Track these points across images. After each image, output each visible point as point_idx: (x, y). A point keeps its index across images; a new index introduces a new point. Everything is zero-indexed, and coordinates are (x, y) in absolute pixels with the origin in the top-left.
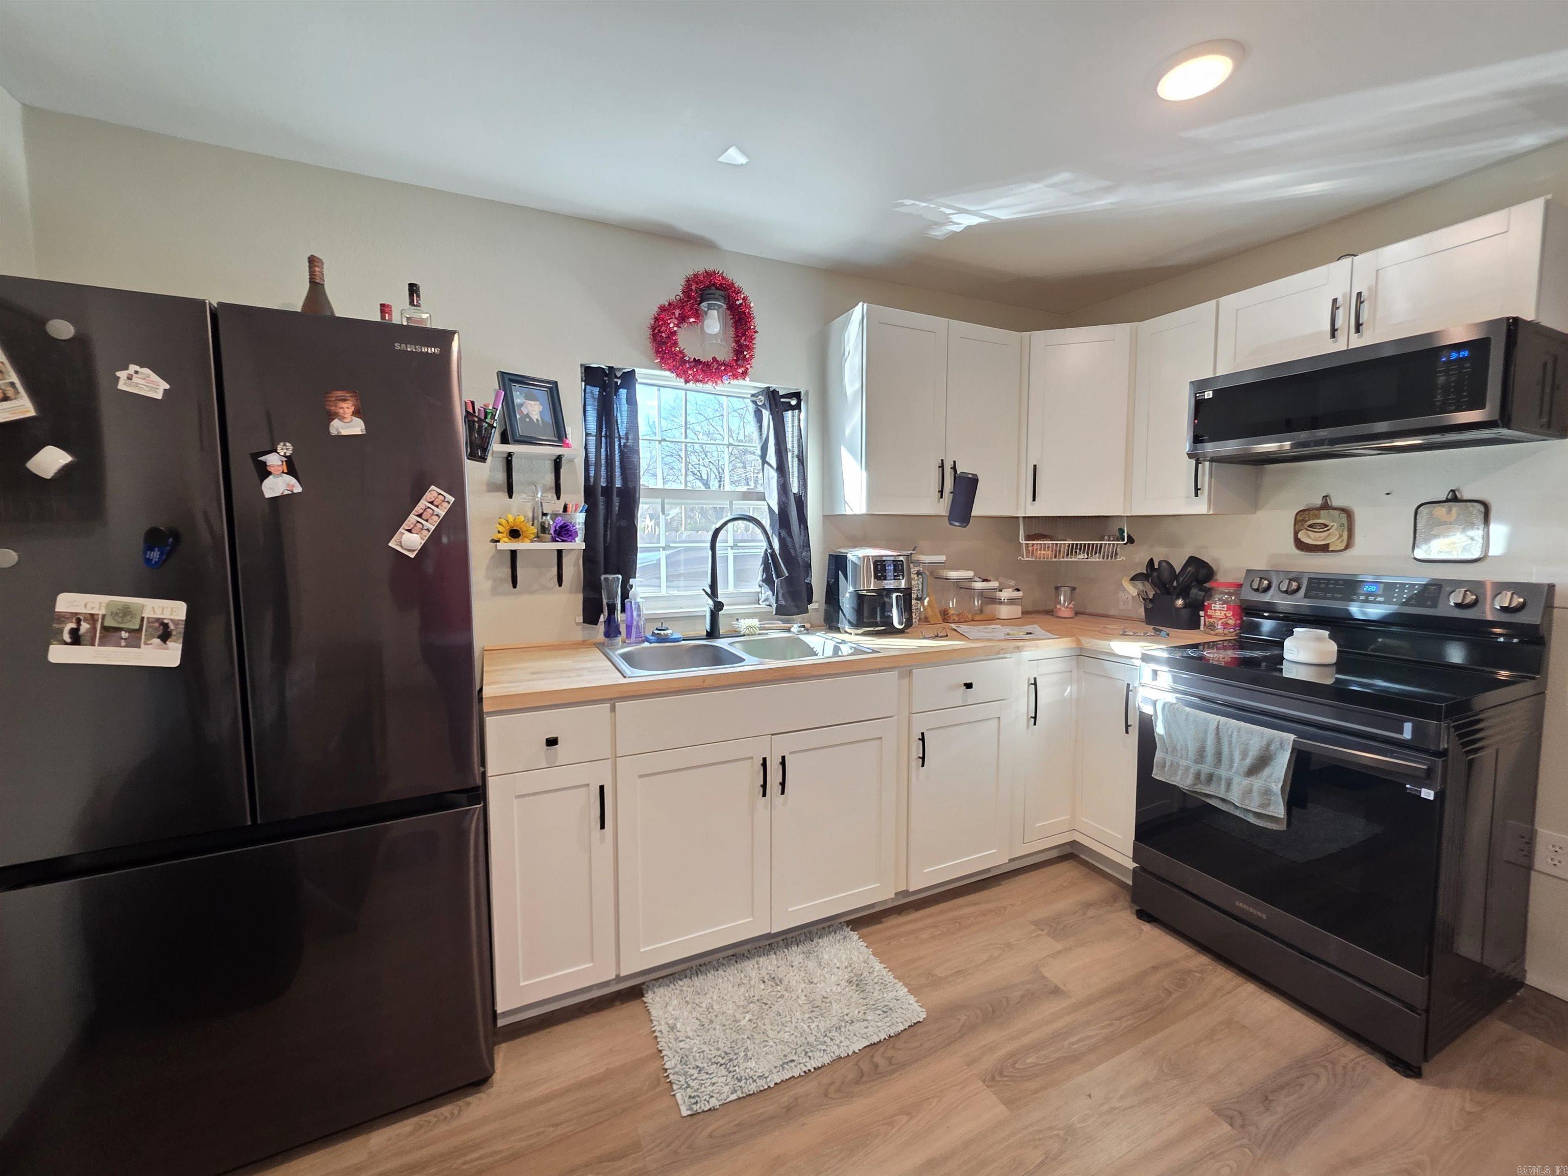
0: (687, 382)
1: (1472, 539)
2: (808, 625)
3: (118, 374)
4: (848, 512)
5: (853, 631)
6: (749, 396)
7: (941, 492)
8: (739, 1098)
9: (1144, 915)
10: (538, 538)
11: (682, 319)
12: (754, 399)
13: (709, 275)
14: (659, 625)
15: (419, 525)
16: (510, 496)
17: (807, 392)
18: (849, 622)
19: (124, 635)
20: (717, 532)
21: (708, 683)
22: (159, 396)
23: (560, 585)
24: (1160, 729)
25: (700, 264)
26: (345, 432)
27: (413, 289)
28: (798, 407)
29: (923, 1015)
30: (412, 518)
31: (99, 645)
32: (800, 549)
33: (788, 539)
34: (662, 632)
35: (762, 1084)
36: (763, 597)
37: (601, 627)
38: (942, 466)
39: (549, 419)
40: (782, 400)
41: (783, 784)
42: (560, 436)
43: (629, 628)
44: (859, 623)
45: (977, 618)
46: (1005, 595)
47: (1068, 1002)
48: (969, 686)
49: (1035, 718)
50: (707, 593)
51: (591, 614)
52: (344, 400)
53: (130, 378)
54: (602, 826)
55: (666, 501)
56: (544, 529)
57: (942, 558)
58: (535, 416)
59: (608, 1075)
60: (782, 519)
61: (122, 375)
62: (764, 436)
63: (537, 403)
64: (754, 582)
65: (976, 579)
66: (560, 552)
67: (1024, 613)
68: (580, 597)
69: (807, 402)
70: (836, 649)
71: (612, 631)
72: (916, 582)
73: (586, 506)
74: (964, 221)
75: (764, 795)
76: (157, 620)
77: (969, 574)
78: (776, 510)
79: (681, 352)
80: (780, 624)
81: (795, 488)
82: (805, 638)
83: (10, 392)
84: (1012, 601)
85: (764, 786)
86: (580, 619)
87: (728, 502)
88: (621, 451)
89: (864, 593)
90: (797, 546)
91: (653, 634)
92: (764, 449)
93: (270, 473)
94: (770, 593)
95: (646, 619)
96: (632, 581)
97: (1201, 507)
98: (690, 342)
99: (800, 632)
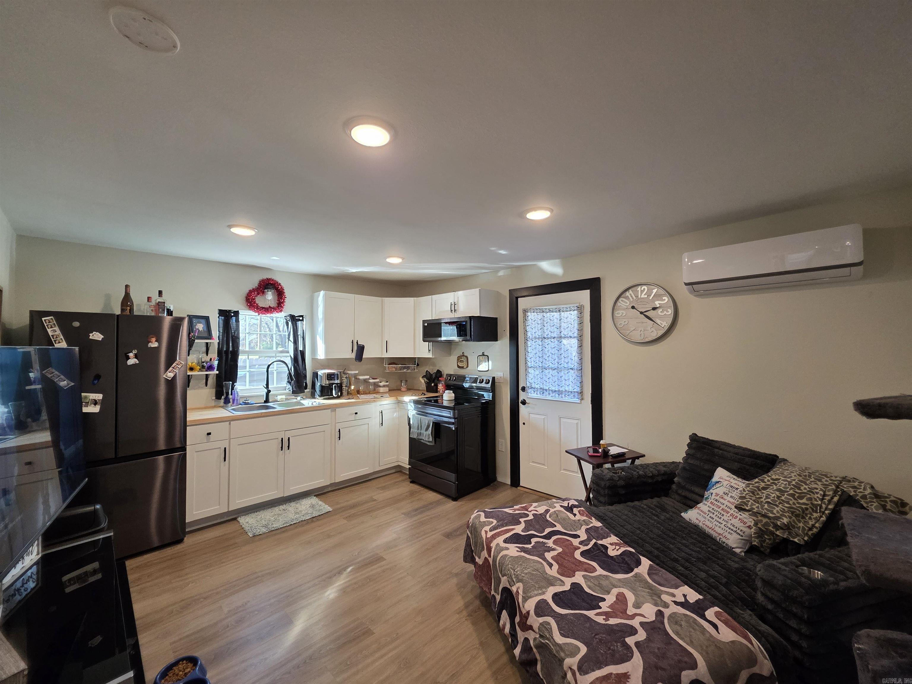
0: (259, 314)
1: (486, 365)
2: (304, 397)
3: (90, 334)
4: (319, 358)
5: (320, 398)
6: (283, 317)
7: (352, 350)
8: (269, 532)
9: (412, 482)
10: (200, 370)
11: (258, 294)
12: (286, 318)
13: (268, 279)
14: (245, 399)
15: (173, 371)
17: (306, 315)
18: (319, 396)
20: (269, 366)
21: (263, 415)
22: (101, 340)
23: (207, 386)
24: (411, 423)
25: (265, 276)
26: (152, 346)
27: (160, 293)
28: (303, 320)
29: (331, 510)
32: (302, 370)
33: (297, 367)
34: (247, 401)
35: (277, 528)
36: (287, 388)
37: (222, 401)
38: (352, 342)
40: (296, 318)
41: (289, 447)
42: (209, 336)
43: (234, 400)
44: (321, 395)
45: (371, 392)
46: (381, 384)
47: (377, 502)
48: (356, 413)
49: (382, 424)
50: (265, 387)
51: (218, 396)
52: (153, 338)
53: (93, 335)
54: (225, 460)
55: (249, 354)
56: (203, 367)
57: (357, 372)
58: (201, 329)
60: (295, 360)
61: (91, 335)
62: (289, 331)
63: (202, 324)
64: (284, 383)
65: (371, 379)
66: (207, 375)
67: (390, 390)
68: (214, 390)
69: (306, 318)
70: (312, 404)
71: (227, 401)
72: (345, 380)
73: (218, 358)
75: (282, 450)
77: (368, 377)
78: (293, 356)
79: (257, 304)
80: (294, 397)
81: (301, 348)
82: (302, 402)
83: (61, 341)
84: (384, 386)
85: (282, 447)
86: (214, 398)
87: (274, 354)
88: (232, 338)
89: (324, 385)
90: (301, 369)
91: (243, 402)
92: (289, 335)
93: (130, 358)
94: (290, 386)
95: (241, 397)
96: (235, 384)
97: (430, 356)
98: (260, 301)
99: (301, 400)
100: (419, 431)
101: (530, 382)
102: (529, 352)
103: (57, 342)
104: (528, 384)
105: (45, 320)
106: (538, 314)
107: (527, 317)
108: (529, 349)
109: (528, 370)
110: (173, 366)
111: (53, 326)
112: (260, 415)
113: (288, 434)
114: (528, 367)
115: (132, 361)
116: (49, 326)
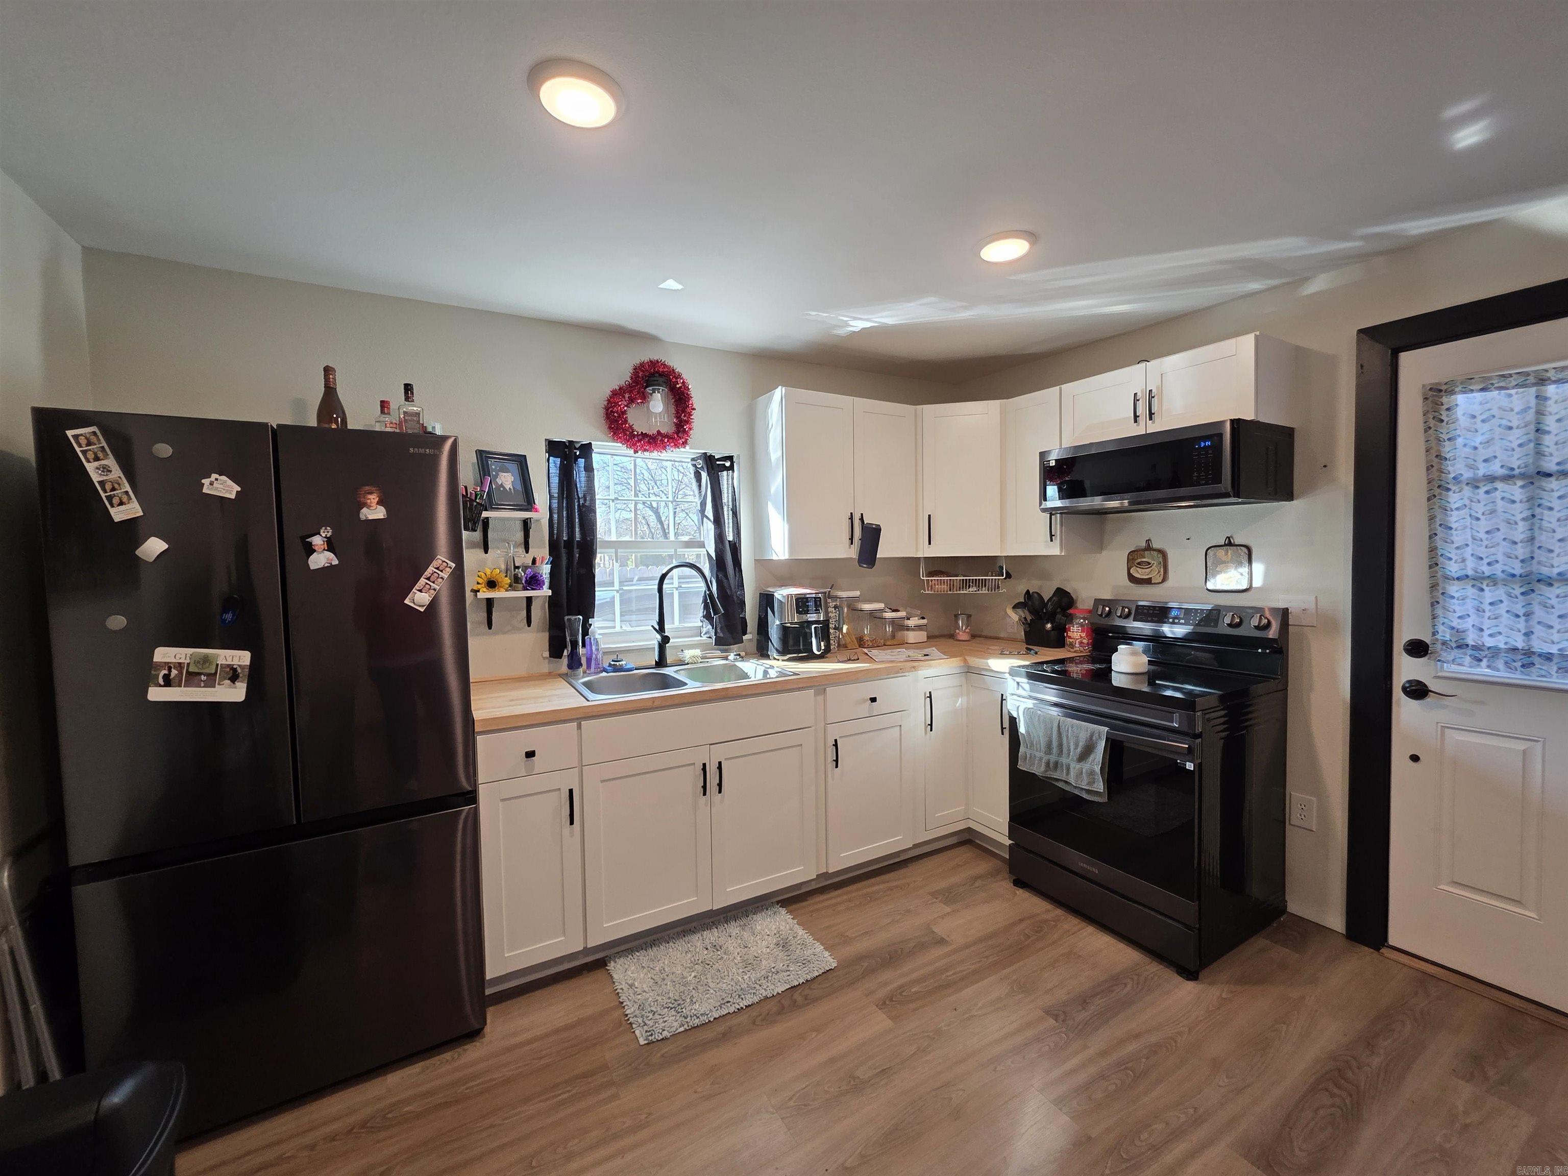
0: (636, 452)
1: (1242, 574)
2: (743, 654)
3: (203, 481)
4: (775, 557)
5: (782, 658)
6: (689, 460)
7: (852, 539)
8: (686, 1030)
9: (1019, 883)
10: (511, 587)
11: (632, 400)
12: (694, 463)
13: (654, 364)
14: (615, 657)
15: (428, 586)
16: (486, 552)
17: (739, 456)
18: (777, 650)
19: (203, 678)
20: (663, 577)
21: (657, 703)
22: (233, 496)
23: (529, 625)
24: (1022, 729)
26: (371, 517)
27: (408, 388)
28: (731, 468)
29: (834, 965)
30: (422, 581)
31: (184, 687)
32: (735, 588)
33: (725, 581)
34: (617, 663)
35: (704, 1019)
36: (704, 630)
37: (565, 661)
38: (851, 518)
39: (519, 487)
40: (718, 463)
41: (720, 785)
42: (529, 503)
43: (589, 660)
44: (784, 651)
45: (888, 643)
46: (913, 622)
47: (949, 948)
48: (873, 700)
49: (931, 725)
50: (655, 629)
51: (556, 651)
52: (371, 493)
53: (211, 484)
54: (572, 823)
55: (619, 550)
56: (517, 579)
57: (857, 593)
58: (508, 486)
59: (580, 1022)
60: (719, 564)
61: (206, 481)
62: (703, 493)
63: (510, 474)
64: (697, 619)
65: (887, 610)
66: (529, 600)
67: (929, 637)
68: (546, 635)
69: (739, 464)
70: (766, 673)
71: (574, 663)
72: (833, 614)
73: (551, 559)
74: (858, 325)
75: (705, 794)
76: (228, 666)
77: (881, 606)
78: (713, 555)
79: (631, 427)
80: (718, 653)
81: (730, 537)
82: (740, 664)
83: (125, 499)
84: (919, 628)
85: (704, 787)
86: (547, 654)
87: (673, 550)
88: (579, 510)
89: (789, 625)
90: (733, 586)
91: (610, 665)
92: (703, 504)
93: (315, 551)
94: (710, 627)
95: (603, 652)
96: (591, 621)
97: (1054, 549)
98: (638, 419)
99: (735, 660)
100: (1053, 758)
101: (1453, 628)
102: (1451, 528)
103: (116, 501)
104: (1444, 634)
105: (76, 437)
106: (1513, 391)
107: (1448, 409)
108: (1454, 519)
109: (1444, 588)
110: (428, 573)
111: (100, 455)
112: (650, 704)
113: (718, 754)
114: (1447, 578)
115: (321, 559)
116: (90, 455)
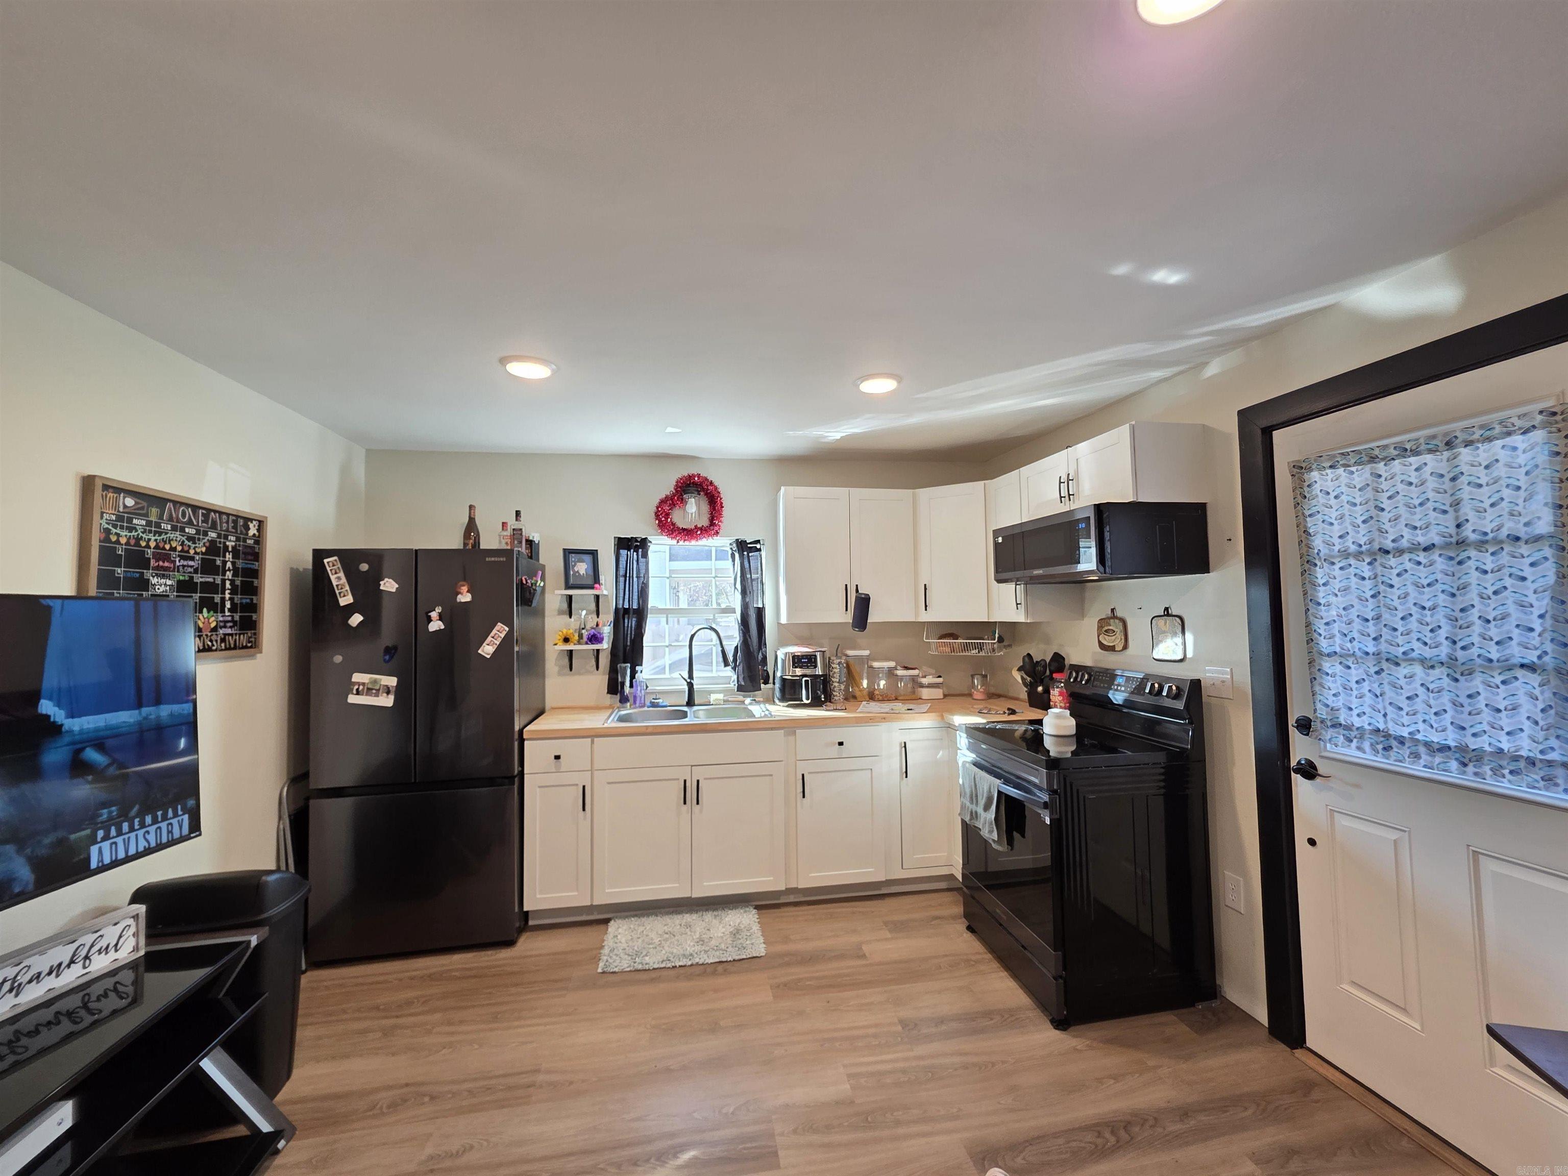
0: (678, 541)
1: (1176, 644)
2: (759, 699)
4: (782, 621)
5: (782, 704)
6: (727, 545)
7: (848, 607)
9: (970, 929)
10: (579, 643)
11: (674, 505)
12: (730, 547)
13: (691, 477)
14: (656, 697)
16: (570, 617)
17: (764, 540)
18: (779, 699)
19: (374, 691)
20: (693, 636)
22: (394, 590)
23: (597, 669)
25: (684, 471)
26: (463, 600)
27: (518, 514)
28: (760, 550)
29: (764, 954)
30: (489, 639)
31: (366, 695)
34: (655, 701)
35: (647, 967)
36: (731, 679)
37: (617, 697)
38: (845, 588)
39: (591, 572)
40: (749, 546)
41: (697, 798)
43: (634, 697)
44: (783, 699)
45: (900, 698)
46: (926, 681)
47: (864, 962)
48: (841, 744)
49: (906, 772)
50: (683, 677)
51: (614, 687)
52: (464, 586)
53: (385, 584)
54: (584, 809)
55: (663, 615)
56: (581, 637)
57: (867, 653)
58: (582, 572)
59: (571, 952)
60: (744, 625)
61: (382, 583)
62: (736, 569)
64: (728, 670)
65: (899, 668)
66: (596, 651)
67: (945, 696)
68: (607, 677)
69: (765, 546)
70: (763, 714)
71: (623, 699)
72: (837, 670)
73: (614, 624)
74: (838, 436)
75: (685, 803)
76: (387, 686)
78: (740, 618)
79: (675, 524)
80: (739, 698)
81: (755, 603)
84: (930, 686)
85: (685, 799)
86: (607, 691)
87: (712, 615)
89: (788, 677)
91: (651, 702)
92: (736, 579)
93: (432, 621)
94: (735, 677)
95: (645, 692)
96: (637, 668)
97: (1019, 617)
98: (679, 518)
99: (750, 704)
100: (974, 808)
101: (1327, 706)
102: (1319, 604)
103: (342, 595)
104: (1322, 712)
105: (328, 563)
106: (1353, 469)
107: (1309, 486)
108: (1321, 594)
109: (1320, 665)
110: (492, 634)
111: (338, 571)
112: (644, 730)
113: (699, 774)
114: (1321, 654)
115: (436, 625)
116: (333, 572)
